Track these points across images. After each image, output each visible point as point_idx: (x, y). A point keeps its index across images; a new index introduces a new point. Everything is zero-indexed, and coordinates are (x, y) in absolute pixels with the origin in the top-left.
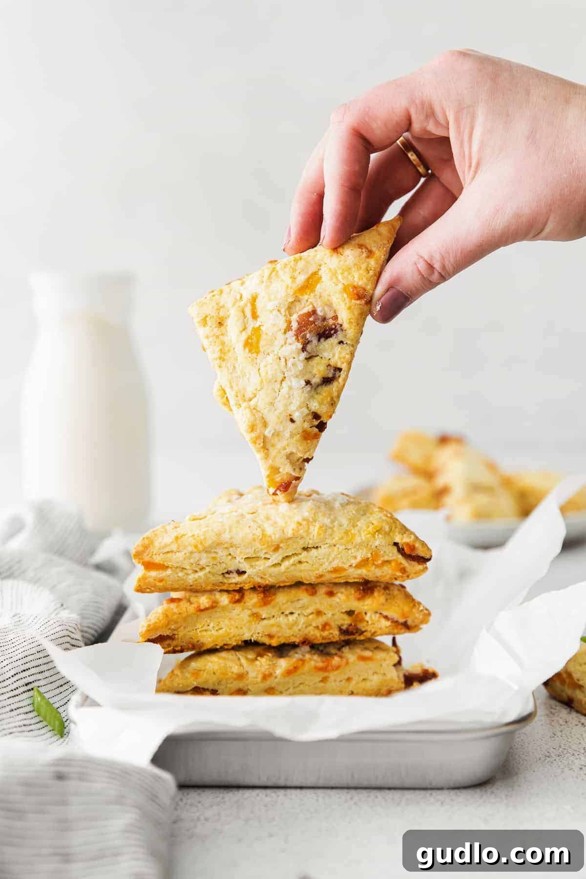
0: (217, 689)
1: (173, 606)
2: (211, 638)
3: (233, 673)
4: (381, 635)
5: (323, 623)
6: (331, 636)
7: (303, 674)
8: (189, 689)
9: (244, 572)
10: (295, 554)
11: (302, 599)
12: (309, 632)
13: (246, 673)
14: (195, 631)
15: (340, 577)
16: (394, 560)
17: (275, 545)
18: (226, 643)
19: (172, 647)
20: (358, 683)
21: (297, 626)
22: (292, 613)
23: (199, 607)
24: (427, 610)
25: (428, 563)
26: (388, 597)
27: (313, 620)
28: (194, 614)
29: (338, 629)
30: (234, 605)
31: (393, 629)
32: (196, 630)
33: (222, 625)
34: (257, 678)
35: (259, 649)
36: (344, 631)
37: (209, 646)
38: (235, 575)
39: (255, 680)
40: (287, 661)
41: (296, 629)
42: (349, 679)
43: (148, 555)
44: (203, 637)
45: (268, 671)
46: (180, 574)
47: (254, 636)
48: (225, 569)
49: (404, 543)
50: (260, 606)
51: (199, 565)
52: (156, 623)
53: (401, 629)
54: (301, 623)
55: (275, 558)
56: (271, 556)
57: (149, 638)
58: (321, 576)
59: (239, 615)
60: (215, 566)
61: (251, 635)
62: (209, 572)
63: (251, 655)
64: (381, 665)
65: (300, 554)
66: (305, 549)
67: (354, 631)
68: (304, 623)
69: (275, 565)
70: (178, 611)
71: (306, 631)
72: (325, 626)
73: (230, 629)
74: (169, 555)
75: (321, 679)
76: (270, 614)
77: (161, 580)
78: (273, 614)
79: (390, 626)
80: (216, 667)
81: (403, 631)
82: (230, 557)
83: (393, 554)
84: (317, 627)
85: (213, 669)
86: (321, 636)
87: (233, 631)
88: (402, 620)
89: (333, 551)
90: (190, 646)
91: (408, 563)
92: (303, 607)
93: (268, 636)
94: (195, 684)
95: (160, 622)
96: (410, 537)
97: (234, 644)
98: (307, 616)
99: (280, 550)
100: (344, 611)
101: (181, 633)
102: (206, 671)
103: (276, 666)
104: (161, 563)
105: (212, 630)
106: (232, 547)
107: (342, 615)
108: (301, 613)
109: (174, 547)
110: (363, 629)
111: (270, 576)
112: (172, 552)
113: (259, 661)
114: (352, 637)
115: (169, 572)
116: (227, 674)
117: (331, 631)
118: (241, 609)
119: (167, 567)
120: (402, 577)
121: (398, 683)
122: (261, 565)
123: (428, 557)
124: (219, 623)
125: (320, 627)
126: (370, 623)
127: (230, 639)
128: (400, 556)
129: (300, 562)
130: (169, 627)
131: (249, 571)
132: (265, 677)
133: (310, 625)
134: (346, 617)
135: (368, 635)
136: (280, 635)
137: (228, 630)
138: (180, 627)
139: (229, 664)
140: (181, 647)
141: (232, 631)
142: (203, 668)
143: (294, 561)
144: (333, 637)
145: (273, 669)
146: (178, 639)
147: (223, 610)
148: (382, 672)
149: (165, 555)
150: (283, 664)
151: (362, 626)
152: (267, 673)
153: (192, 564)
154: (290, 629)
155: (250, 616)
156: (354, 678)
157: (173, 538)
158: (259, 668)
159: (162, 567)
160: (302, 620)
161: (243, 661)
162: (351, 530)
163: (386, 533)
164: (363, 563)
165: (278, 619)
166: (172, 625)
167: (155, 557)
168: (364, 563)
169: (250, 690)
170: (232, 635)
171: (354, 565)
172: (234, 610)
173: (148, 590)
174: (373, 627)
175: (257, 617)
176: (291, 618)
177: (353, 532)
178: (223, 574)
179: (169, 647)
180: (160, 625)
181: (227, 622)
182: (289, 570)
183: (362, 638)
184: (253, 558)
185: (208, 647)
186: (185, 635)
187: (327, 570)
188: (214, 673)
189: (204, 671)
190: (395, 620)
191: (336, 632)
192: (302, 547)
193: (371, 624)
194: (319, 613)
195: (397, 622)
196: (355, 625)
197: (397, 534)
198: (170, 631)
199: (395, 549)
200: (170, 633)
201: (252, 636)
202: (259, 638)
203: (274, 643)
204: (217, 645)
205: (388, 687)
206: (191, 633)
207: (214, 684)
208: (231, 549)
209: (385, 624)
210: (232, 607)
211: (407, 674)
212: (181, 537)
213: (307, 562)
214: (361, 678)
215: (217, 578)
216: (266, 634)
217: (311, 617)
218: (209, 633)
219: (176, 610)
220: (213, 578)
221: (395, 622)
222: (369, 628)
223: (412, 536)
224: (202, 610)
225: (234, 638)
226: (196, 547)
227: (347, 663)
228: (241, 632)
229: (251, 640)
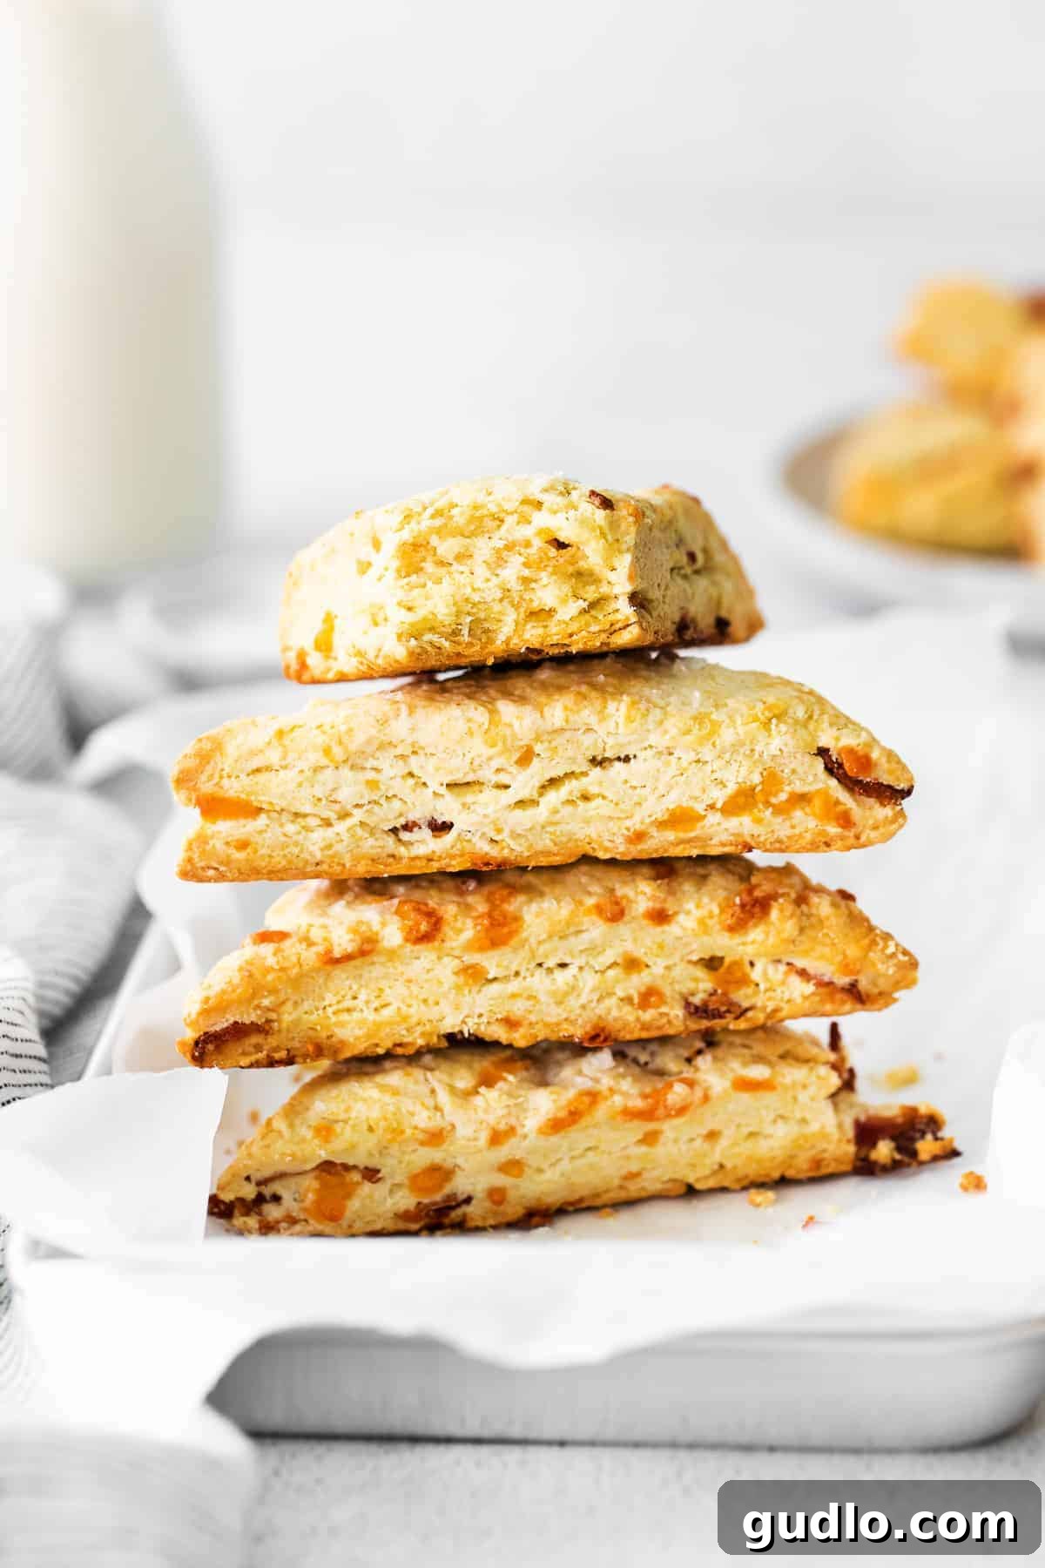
0: (379, 1167)
1: (267, 950)
2: (360, 1028)
3: (416, 1128)
4: (793, 1017)
5: (643, 989)
6: (664, 1020)
7: (595, 1126)
8: (309, 1166)
9: (446, 827)
10: (573, 773)
11: (587, 930)
12: (609, 1011)
13: (449, 1128)
14: (320, 1012)
15: (689, 841)
16: (818, 791)
17: (522, 747)
18: (398, 1042)
19: (265, 1052)
20: (735, 1144)
21: (579, 995)
22: (563, 965)
23: (329, 952)
24: (905, 953)
25: (906, 803)
26: (805, 922)
27: (617, 981)
28: (318, 970)
29: (683, 1003)
30: (418, 947)
31: (822, 1002)
32: (325, 1008)
33: (389, 995)
34: (476, 1139)
35: (484, 1063)
36: (697, 1008)
37: (359, 1048)
38: (426, 833)
39: (472, 1143)
40: (554, 1097)
41: (574, 1003)
42: (712, 1136)
43: (211, 777)
44: (342, 1025)
45: (503, 1122)
46: (291, 828)
47: (470, 1022)
48: (401, 815)
49: (843, 748)
50: (482, 949)
51: (335, 802)
52: (224, 992)
53: (843, 1002)
54: (587, 990)
55: (524, 782)
56: (514, 778)
57: (207, 1030)
58: (639, 836)
59: (428, 971)
60: (376, 809)
61: (461, 1018)
62: (362, 823)
63: (464, 1078)
64: (795, 1099)
65: (584, 774)
66: (596, 762)
67: (723, 1009)
68: (593, 990)
69: (521, 803)
70: (278, 962)
71: (601, 1010)
72: (649, 997)
73: (409, 1006)
74: (262, 777)
75: (640, 1137)
76: (507, 968)
77: (243, 845)
78: (514, 968)
79: (813, 994)
80: (375, 1114)
81: (848, 1007)
82: (411, 781)
83: (816, 778)
84: (628, 1000)
85: (368, 1119)
86: (638, 1019)
87: (416, 1011)
88: (843, 981)
89: (668, 764)
90: (311, 1048)
91: (855, 800)
92: (593, 950)
93: (503, 1022)
94: (324, 1155)
95: (234, 991)
96: (859, 736)
97: (421, 1042)
98: (603, 972)
99: (535, 760)
100: (695, 958)
101: (288, 1017)
102: (351, 1122)
103: (525, 1110)
104: (243, 796)
105: (365, 1008)
106: (414, 753)
107: (691, 969)
108: (587, 963)
109: (273, 757)
110: (745, 1004)
111: (515, 835)
112: (268, 769)
113: (483, 1095)
114: (717, 1023)
115: (262, 820)
116: (402, 1132)
117: (664, 1009)
118: (433, 956)
119: (260, 810)
120: (842, 838)
121: (840, 1141)
122: (488, 803)
123: (902, 786)
124: (381, 990)
125: (636, 1000)
126: (762, 987)
127: (408, 1030)
128: (833, 782)
129: (586, 798)
130: (256, 1002)
131: (461, 824)
132: (497, 1138)
133: (610, 994)
134: (700, 973)
135: (759, 1017)
136: (533, 1018)
137: (404, 1009)
138: (283, 1003)
139: (407, 1105)
140: (288, 1050)
141: (412, 1011)
142: (342, 1116)
143: (571, 792)
144: (669, 1022)
145: (518, 1118)
146: (279, 1031)
147: (391, 960)
148: (798, 1115)
149: (251, 777)
150: (543, 1103)
151: (742, 997)
152: (502, 1127)
153: (319, 800)
154: (559, 1003)
155: (456, 973)
156: (726, 1132)
157: (272, 733)
158: (481, 1114)
159: (247, 810)
160: (589, 981)
161: (444, 1097)
162: (711, 713)
163: (796, 722)
164: (741, 800)
165: (528, 980)
166: (265, 997)
167: (225, 782)
168: (743, 800)
169: (459, 1167)
170: (414, 1020)
171: (719, 805)
172: (418, 958)
173: (211, 873)
174: (770, 999)
175: (474, 975)
176: (562, 977)
177: (714, 717)
178: (394, 831)
179: (257, 1053)
180: (234, 996)
181: (401, 989)
182: (558, 817)
183: (742, 1025)
184: (468, 784)
185: (356, 1052)
186: (297, 1022)
187: (653, 818)
188: (371, 1129)
189: (345, 1121)
190: (826, 979)
191: (677, 1012)
192: (590, 755)
193: (767, 990)
194: (632, 964)
195: (830, 984)
196: (725, 994)
197: (825, 725)
198: (259, 1012)
199: (819, 764)
200: (259, 1017)
201: (464, 1022)
202: (482, 1028)
203: (520, 1039)
204: (377, 1045)
205: (813, 1152)
206: (313, 1018)
207: (371, 1155)
208: (413, 760)
209: (800, 989)
210: (412, 951)
211: (863, 1118)
212: (292, 729)
213: (604, 798)
214: (745, 1131)
215: (380, 843)
216: (499, 1016)
217: (611, 973)
218: (356, 1015)
219: (271, 961)
220: (371, 841)
221: (826, 985)
222: (759, 1001)
223: (864, 734)
224: (337, 961)
225: (419, 1029)
226: (327, 751)
227: (706, 1098)
228: (434, 1013)
229: (461, 1032)
